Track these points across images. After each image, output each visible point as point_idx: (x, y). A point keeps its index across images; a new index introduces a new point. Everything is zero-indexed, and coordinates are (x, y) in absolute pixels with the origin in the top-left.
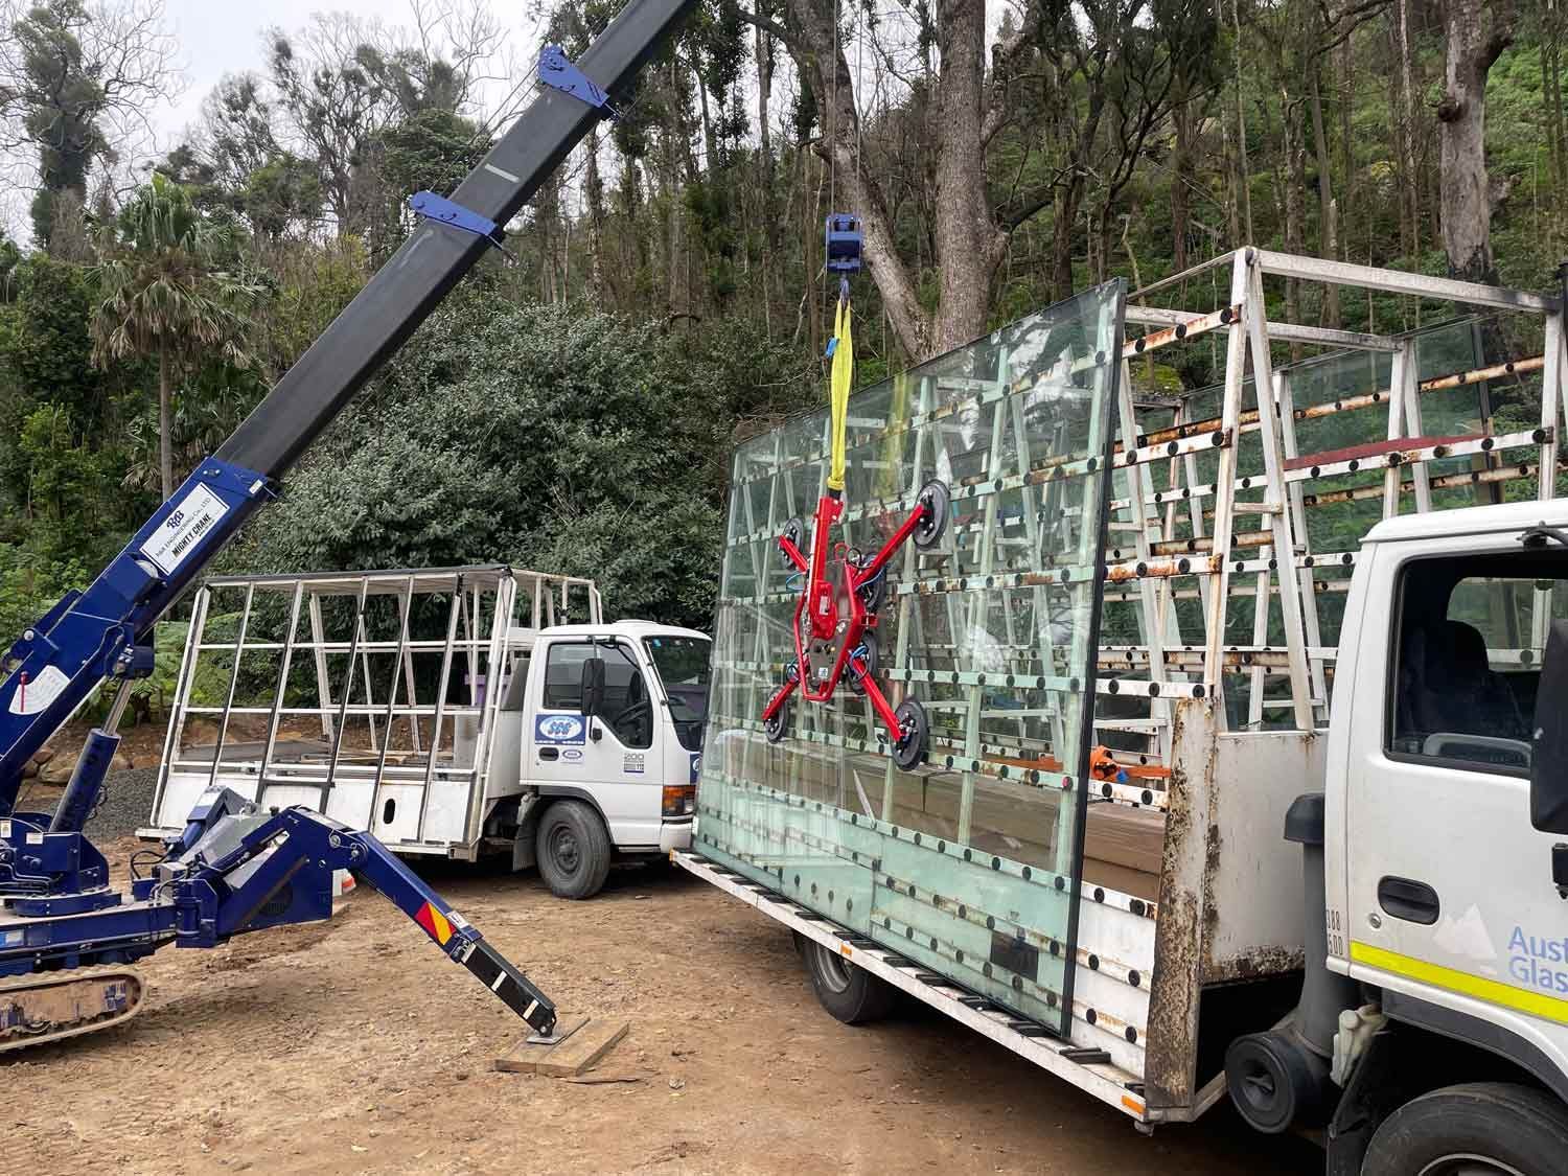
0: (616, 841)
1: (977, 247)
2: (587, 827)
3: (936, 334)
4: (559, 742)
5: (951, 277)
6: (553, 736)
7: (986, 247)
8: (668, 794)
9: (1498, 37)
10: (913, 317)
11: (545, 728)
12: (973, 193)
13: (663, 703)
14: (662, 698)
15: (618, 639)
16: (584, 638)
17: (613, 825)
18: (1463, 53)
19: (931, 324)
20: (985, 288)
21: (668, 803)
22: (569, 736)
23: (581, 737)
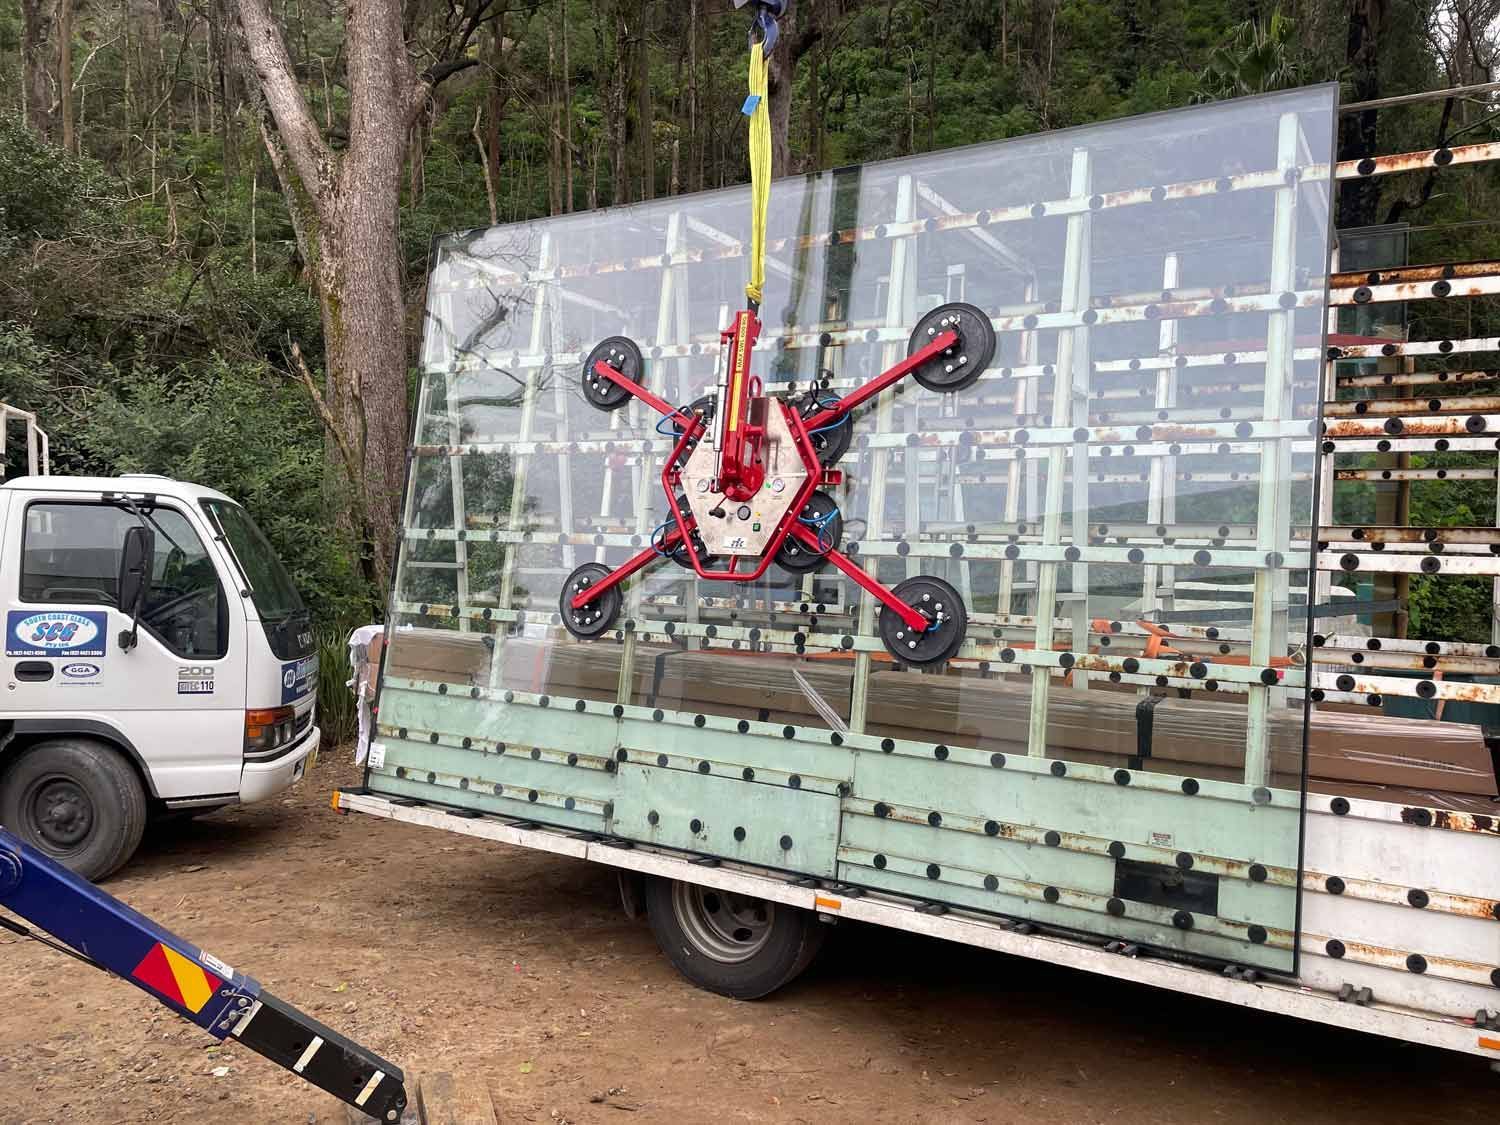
0: (163, 790)
1: (396, 92)
2: (112, 778)
3: (347, 178)
4: (56, 653)
5: (367, 117)
6: (42, 643)
7: (405, 92)
8: (253, 720)
9: (813, 30)
10: (316, 153)
11: (25, 632)
12: (393, 28)
13: (244, 594)
14: (242, 587)
15: (159, 500)
16: (98, 497)
17: (157, 773)
18: (782, 35)
19: (339, 164)
20: (403, 138)
21: (253, 733)
22: (72, 643)
23: (98, 644)
